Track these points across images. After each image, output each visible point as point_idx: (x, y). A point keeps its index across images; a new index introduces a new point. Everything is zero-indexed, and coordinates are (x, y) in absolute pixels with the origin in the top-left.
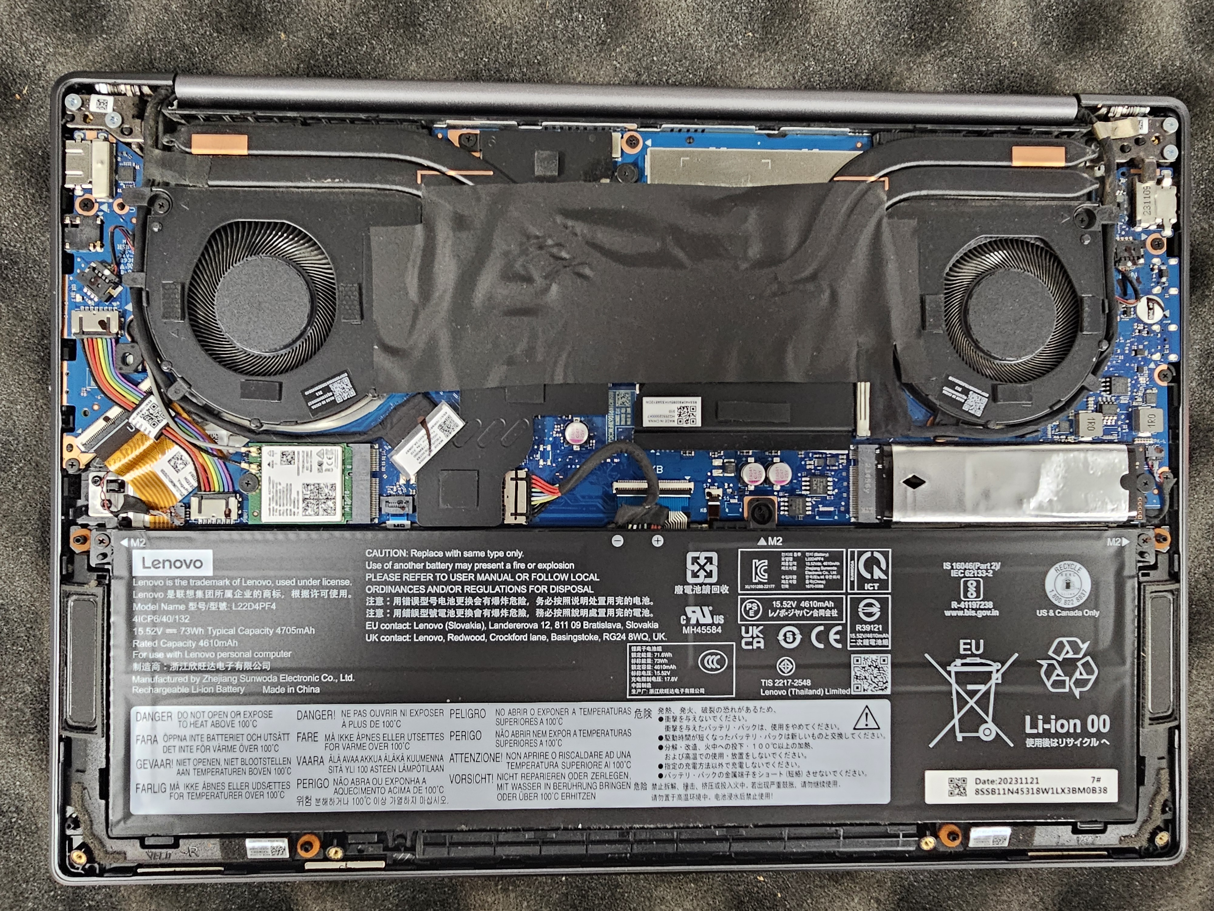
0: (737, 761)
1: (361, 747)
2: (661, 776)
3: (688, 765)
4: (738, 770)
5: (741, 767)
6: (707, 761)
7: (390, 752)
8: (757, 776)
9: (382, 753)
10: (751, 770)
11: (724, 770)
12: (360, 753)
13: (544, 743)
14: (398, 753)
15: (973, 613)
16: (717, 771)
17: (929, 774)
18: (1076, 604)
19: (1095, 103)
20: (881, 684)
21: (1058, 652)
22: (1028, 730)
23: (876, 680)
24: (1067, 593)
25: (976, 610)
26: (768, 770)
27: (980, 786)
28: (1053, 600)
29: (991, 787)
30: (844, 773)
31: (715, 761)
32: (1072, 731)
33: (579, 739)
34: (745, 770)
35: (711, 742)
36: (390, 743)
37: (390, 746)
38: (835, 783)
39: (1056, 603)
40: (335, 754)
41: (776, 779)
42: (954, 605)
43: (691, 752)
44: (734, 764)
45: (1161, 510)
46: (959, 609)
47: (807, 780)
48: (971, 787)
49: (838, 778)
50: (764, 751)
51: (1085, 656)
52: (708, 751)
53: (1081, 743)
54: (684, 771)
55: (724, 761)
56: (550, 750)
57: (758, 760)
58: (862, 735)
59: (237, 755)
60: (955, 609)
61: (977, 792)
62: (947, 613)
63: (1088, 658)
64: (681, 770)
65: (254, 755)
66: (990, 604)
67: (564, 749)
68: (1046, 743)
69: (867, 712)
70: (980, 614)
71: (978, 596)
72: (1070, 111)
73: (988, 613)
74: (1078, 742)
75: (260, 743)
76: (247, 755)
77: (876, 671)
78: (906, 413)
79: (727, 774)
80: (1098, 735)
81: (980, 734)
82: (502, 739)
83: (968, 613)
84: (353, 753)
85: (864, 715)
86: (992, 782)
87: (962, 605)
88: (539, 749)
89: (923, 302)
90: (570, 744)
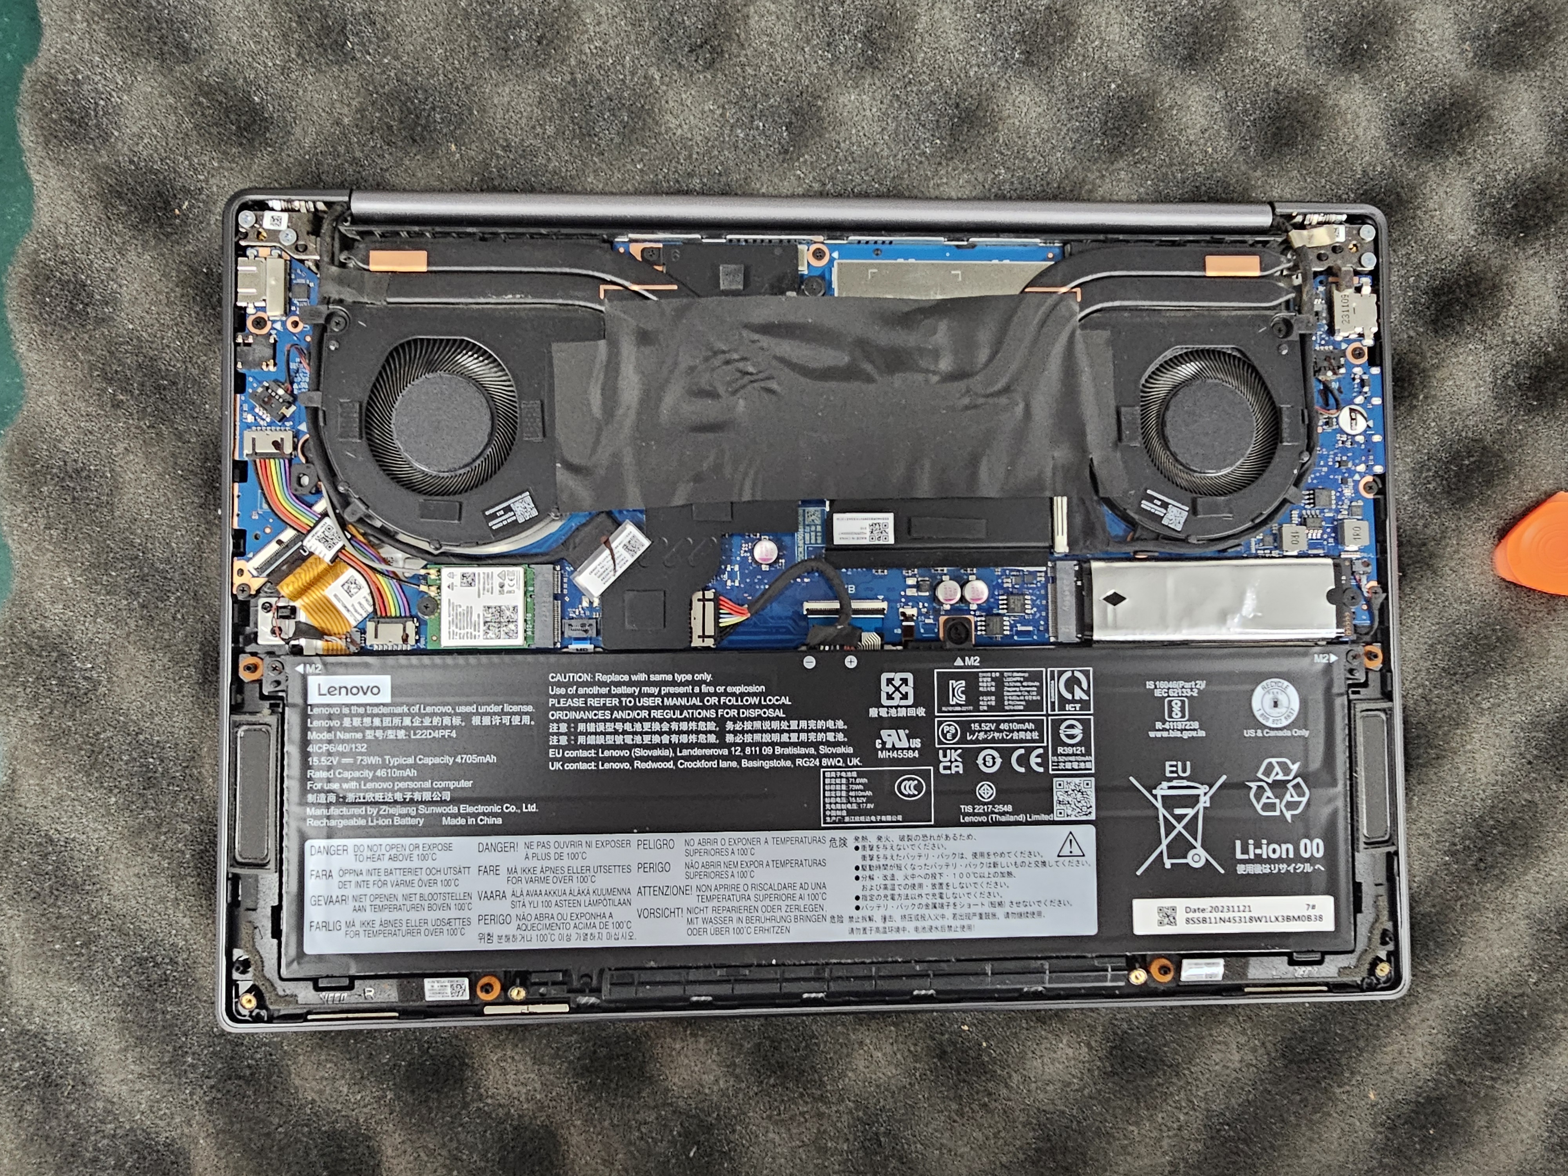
0: (937, 891)
1: (546, 880)
2: (857, 908)
3: (886, 896)
4: (938, 901)
5: (941, 898)
6: (906, 892)
7: (575, 886)
8: (958, 907)
9: (567, 887)
10: (952, 901)
11: (924, 901)
12: (543, 887)
13: (735, 874)
14: (583, 886)
15: (1178, 734)
16: (916, 902)
17: (1136, 903)
18: (1285, 723)
19: (1289, 211)
20: (1084, 809)
21: (1267, 772)
22: (1239, 856)
23: (1079, 805)
24: (1275, 712)
25: (1182, 730)
26: (969, 901)
27: (1191, 915)
28: (1261, 719)
29: (1201, 915)
30: (1048, 903)
31: (914, 892)
32: (1284, 856)
33: (772, 870)
34: (945, 901)
35: (910, 872)
36: (575, 876)
37: (575, 879)
38: (1039, 914)
39: (1264, 722)
40: (518, 888)
41: (978, 910)
42: (1159, 725)
43: (889, 883)
44: (934, 895)
45: (1371, 627)
46: (1164, 730)
47: (1010, 910)
48: (1181, 916)
49: (1043, 909)
50: (965, 880)
51: (1294, 778)
52: (907, 882)
53: (1295, 869)
54: (881, 902)
55: (924, 892)
56: (742, 881)
57: (958, 891)
58: (1066, 863)
59: (417, 890)
60: (1159, 730)
61: (1187, 921)
62: (1152, 734)
63: (1299, 780)
64: (878, 902)
65: (433, 890)
66: (1196, 725)
67: (756, 881)
68: (1257, 869)
69: (1071, 839)
70: (1186, 735)
71: (1183, 716)
72: (1264, 219)
73: (1194, 734)
74: (1291, 869)
75: (439, 877)
76: (426, 890)
77: (1079, 795)
78: (1104, 530)
79: (927, 905)
80: (1311, 860)
81: (1189, 860)
82: (692, 870)
83: (1173, 734)
84: (537, 887)
85: (1068, 842)
86: (1203, 910)
87: (1167, 726)
88: (730, 881)
89: (1118, 413)
90: (762, 876)
